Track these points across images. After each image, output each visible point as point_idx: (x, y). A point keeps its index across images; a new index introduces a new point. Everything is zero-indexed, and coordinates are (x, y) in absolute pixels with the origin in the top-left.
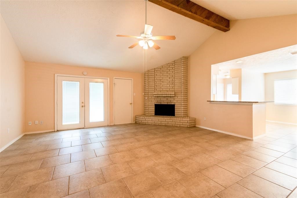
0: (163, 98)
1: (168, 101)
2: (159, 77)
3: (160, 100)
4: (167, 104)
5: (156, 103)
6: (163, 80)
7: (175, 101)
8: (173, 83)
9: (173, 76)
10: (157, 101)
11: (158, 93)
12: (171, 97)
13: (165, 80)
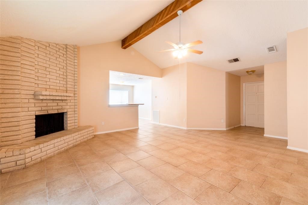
0: (52, 101)
1: (58, 107)
2: (42, 61)
3: (47, 106)
4: (57, 112)
5: (38, 113)
6: (50, 70)
7: (68, 107)
8: (64, 79)
9: (65, 68)
10: (40, 109)
11: (51, 94)
12: (62, 100)
13: (53, 71)
